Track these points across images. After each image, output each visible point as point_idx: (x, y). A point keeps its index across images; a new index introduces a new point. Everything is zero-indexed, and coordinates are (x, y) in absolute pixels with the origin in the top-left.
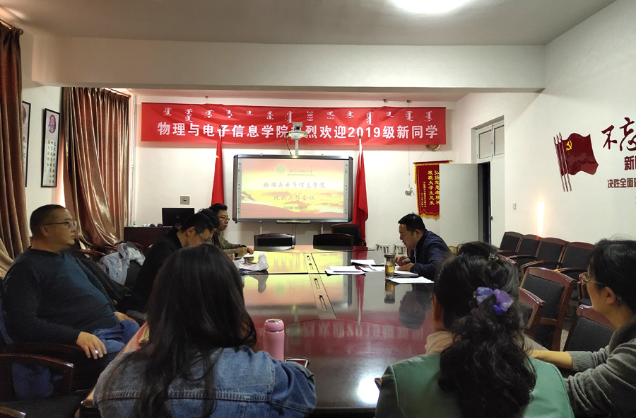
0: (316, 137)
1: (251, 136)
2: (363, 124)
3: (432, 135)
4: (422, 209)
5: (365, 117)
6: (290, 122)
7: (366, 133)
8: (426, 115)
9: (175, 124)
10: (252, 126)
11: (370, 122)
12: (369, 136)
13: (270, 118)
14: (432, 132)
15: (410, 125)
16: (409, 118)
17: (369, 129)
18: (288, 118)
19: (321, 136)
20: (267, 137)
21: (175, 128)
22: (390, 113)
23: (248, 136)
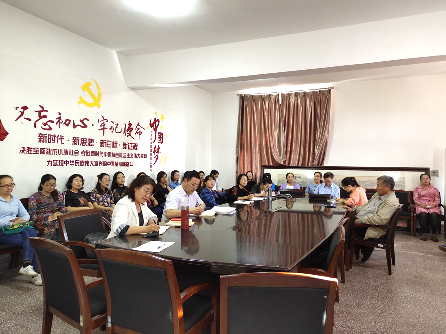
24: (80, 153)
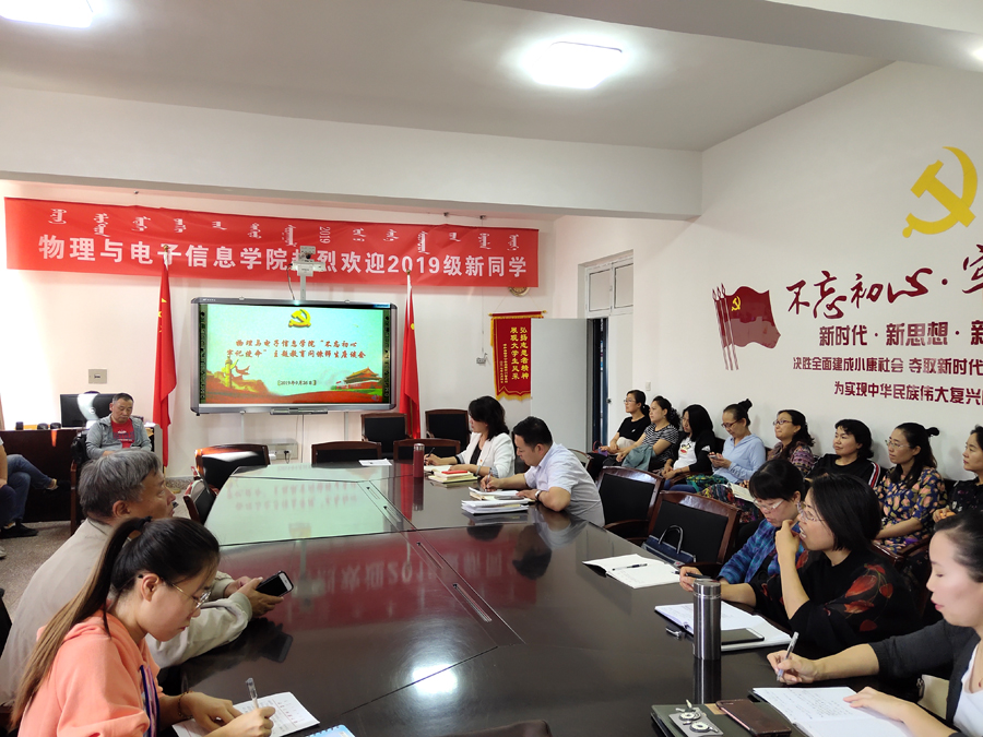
0: (335, 271)
1: (221, 265)
2: (413, 251)
3: (518, 271)
4: (501, 385)
5: (416, 241)
6: (291, 243)
7: (416, 265)
8: (510, 240)
9: (75, 240)
10: (223, 248)
11: (424, 249)
12: (422, 271)
13: (255, 235)
14: (518, 267)
15: (485, 254)
16: (484, 244)
17: (421, 260)
18: (286, 236)
19: (343, 269)
20: (250, 267)
21: (74, 247)
22: (455, 234)
23: (215, 264)
24: (906, 365)
